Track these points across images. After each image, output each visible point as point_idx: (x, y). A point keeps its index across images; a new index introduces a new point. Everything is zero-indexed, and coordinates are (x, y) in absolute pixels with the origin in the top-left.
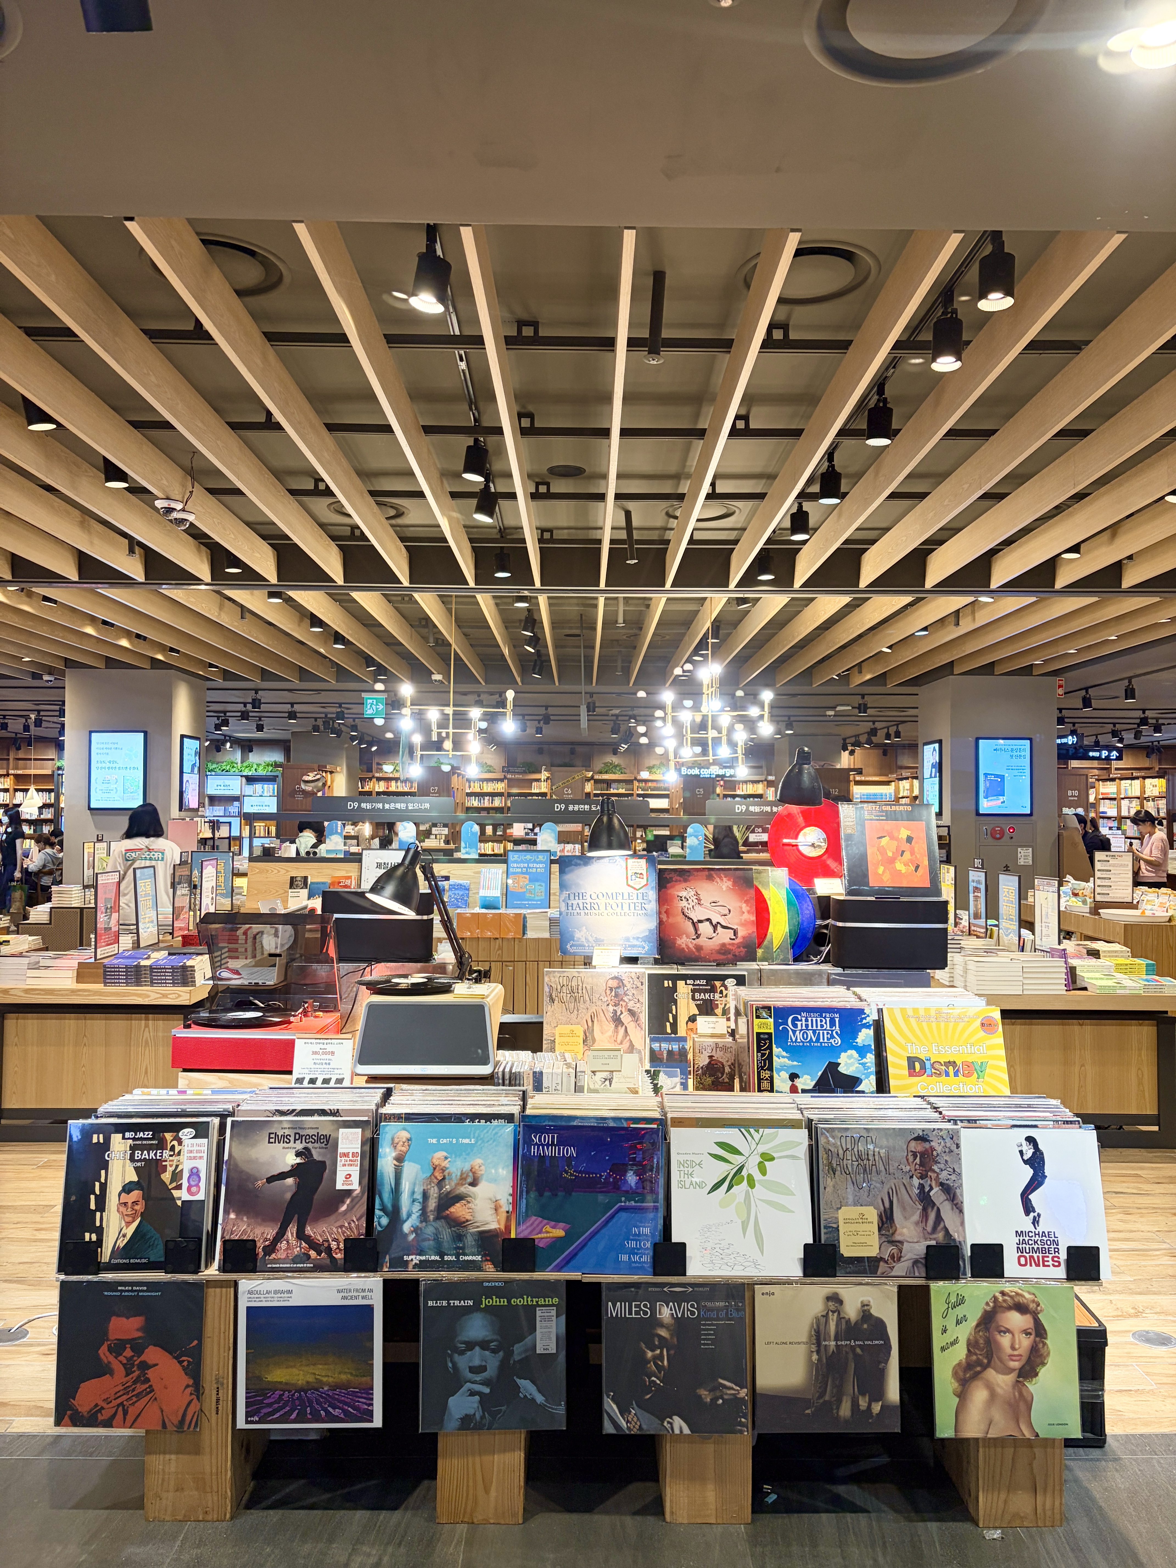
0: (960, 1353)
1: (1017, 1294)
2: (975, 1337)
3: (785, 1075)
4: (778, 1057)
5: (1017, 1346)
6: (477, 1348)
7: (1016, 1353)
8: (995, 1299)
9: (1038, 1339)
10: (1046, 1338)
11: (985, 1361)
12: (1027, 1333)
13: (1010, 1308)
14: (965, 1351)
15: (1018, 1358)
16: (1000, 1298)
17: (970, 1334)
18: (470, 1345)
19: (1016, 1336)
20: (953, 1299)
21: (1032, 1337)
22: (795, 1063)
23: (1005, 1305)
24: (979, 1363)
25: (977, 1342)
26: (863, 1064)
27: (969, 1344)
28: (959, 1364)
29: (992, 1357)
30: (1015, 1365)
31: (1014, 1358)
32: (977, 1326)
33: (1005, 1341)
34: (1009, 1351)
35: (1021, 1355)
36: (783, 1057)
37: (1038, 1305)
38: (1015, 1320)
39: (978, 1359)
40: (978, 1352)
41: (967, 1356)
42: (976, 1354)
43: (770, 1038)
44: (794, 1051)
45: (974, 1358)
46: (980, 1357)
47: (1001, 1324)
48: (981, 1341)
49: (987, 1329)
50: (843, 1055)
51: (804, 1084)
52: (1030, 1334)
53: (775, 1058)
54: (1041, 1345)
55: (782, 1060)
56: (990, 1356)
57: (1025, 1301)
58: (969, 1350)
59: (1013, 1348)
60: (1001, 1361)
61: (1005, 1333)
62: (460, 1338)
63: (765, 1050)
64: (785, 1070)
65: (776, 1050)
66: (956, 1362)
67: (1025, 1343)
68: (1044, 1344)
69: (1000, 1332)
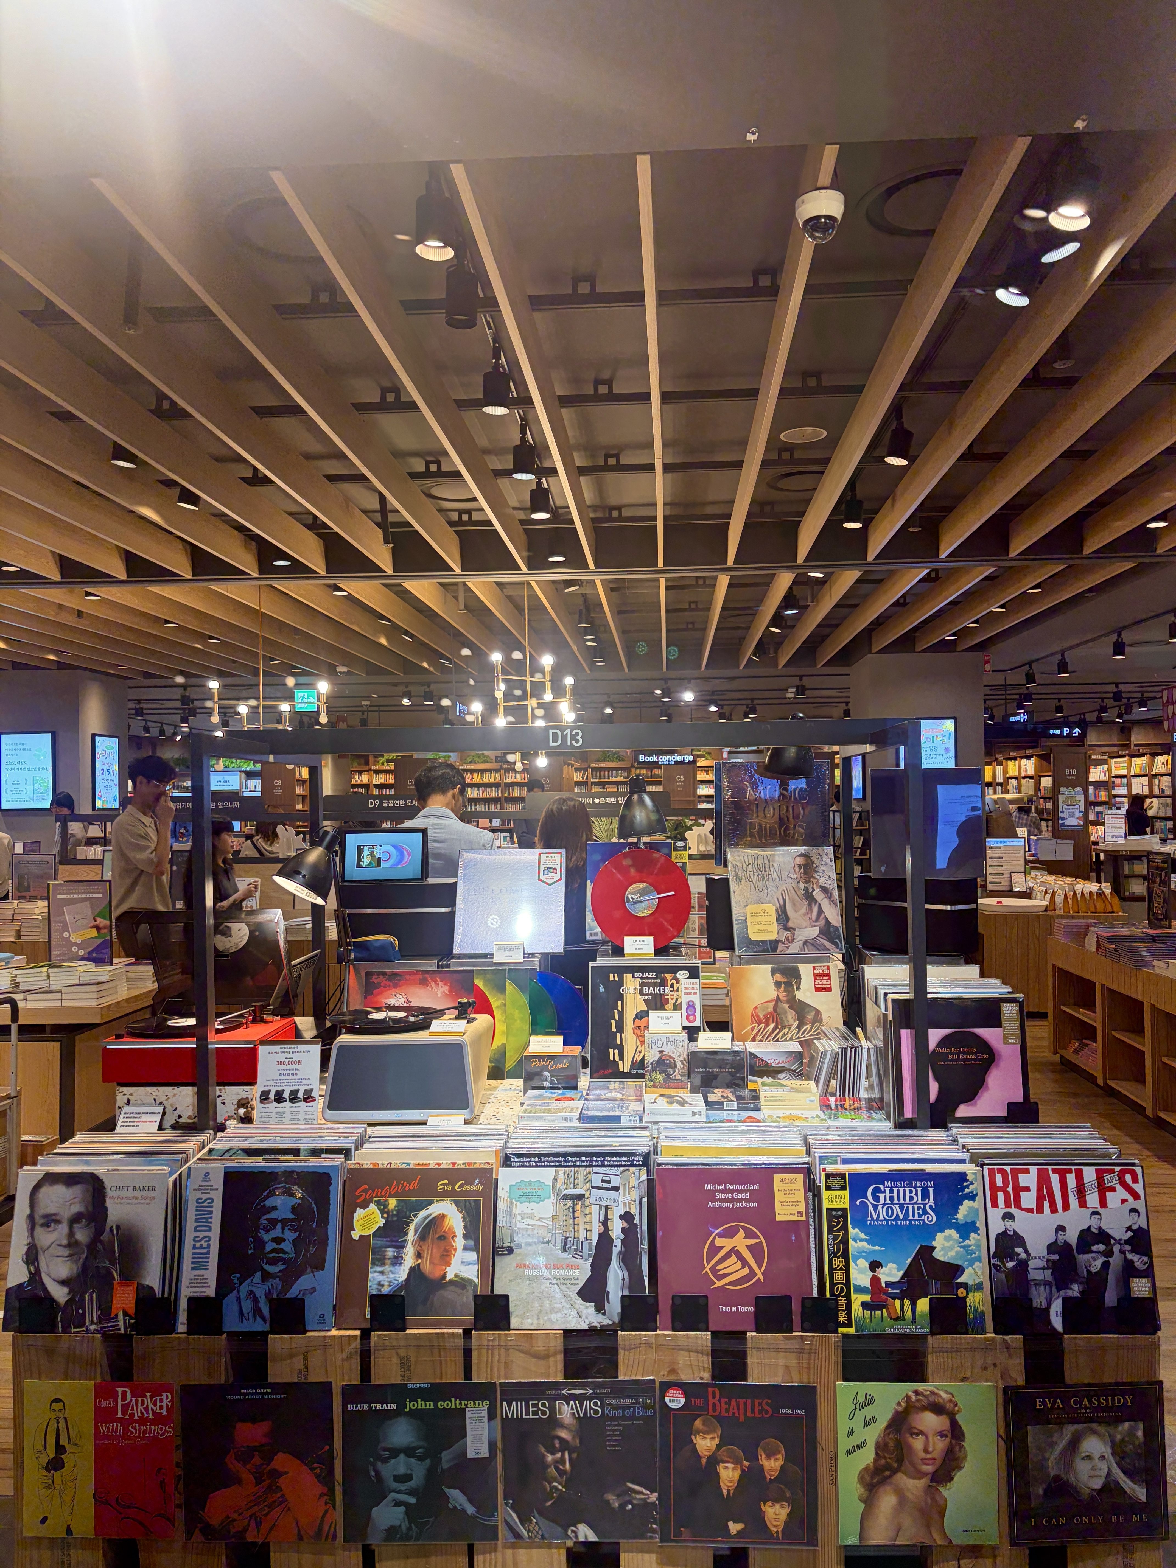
0: (867, 1456)
1: (932, 1393)
2: (884, 1439)
3: (863, 1264)
4: (855, 1240)
5: (931, 1449)
6: (402, 1456)
7: (929, 1456)
8: (908, 1397)
9: (954, 1441)
10: (963, 1441)
11: (895, 1465)
12: (942, 1435)
13: (924, 1408)
14: (872, 1455)
15: (931, 1462)
16: (914, 1398)
17: (879, 1436)
18: (394, 1453)
19: (930, 1438)
20: (861, 1399)
21: (948, 1440)
22: (877, 1248)
23: (918, 1405)
24: (887, 1467)
25: (886, 1445)
26: (966, 1248)
27: (878, 1446)
28: (866, 1469)
29: (903, 1460)
30: (929, 1469)
31: (927, 1462)
32: (888, 1427)
33: (918, 1443)
34: (922, 1455)
35: (934, 1459)
36: (861, 1240)
37: (956, 1405)
38: (930, 1421)
39: (887, 1462)
40: (887, 1455)
41: (875, 1460)
42: (885, 1458)
43: (845, 1217)
44: (875, 1233)
45: (883, 1461)
46: (889, 1460)
47: (913, 1425)
48: (892, 1444)
49: (898, 1431)
50: (939, 1236)
51: (888, 1275)
52: (946, 1436)
53: (851, 1242)
54: (957, 1448)
55: (860, 1244)
56: (900, 1461)
57: (941, 1401)
58: (877, 1454)
59: (926, 1451)
60: (913, 1465)
61: (917, 1435)
62: (383, 1445)
63: (839, 1231)
64: (864, 1258)
65: (852, 1231)
66: (862, 1466)
67: (939, 1446)
68: (962, 1447)
69: (912, 1434)
